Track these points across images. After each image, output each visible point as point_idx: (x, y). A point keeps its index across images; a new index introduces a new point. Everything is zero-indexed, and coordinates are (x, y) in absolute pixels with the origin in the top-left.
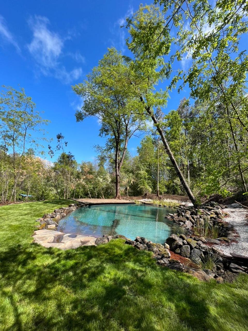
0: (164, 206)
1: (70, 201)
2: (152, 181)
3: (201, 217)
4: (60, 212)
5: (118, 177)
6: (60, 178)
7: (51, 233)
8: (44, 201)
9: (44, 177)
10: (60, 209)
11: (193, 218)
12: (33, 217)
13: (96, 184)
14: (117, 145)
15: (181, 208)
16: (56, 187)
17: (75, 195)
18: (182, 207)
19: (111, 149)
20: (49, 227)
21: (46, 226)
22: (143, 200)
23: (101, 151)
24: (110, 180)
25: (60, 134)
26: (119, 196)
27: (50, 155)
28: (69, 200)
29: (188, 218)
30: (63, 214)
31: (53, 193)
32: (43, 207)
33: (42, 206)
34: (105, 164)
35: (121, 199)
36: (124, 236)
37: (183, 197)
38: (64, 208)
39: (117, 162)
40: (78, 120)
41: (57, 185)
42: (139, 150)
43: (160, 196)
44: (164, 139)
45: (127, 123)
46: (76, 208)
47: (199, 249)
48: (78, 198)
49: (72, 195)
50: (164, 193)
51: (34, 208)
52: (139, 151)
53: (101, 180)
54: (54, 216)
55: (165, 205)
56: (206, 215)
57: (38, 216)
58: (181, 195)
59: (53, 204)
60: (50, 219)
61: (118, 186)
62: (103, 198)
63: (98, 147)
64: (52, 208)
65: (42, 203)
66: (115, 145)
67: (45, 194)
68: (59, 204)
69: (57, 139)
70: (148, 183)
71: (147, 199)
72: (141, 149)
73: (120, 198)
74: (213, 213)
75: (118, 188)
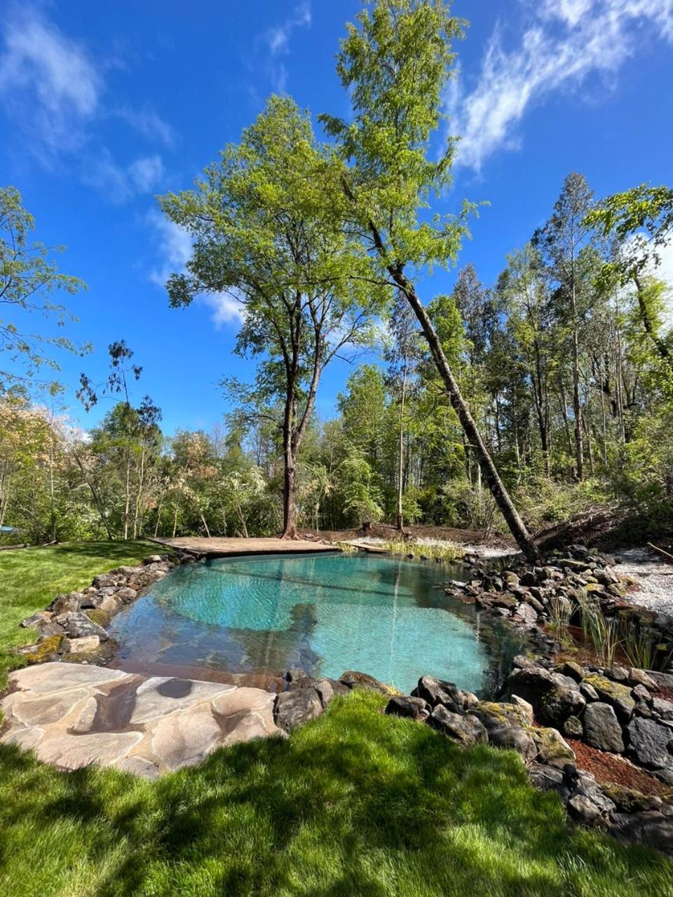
0: (423, 558)
1: (144, 545)
2: (381, 487)
3: (559, 592)
4: (116, 584)
5: (292, 475)
6: (110, 477)
7: (82, 676)
8: (58, 547)
9: (59, 467)
10: (115, 573)
11: (536, 594)
12: (10, 607)
13: (224, 496)
14: (290, 382)
15: (472, 563)
16: (97, 502)
17: (158, 526)
18: (473, 560)
19: (271, 392)
20: (73, 650)
21: (60, 646)
22: (359, 542)
23: (241, 396)
24: (261, 484)
25: (119, 342)
26: (292, 529)
27: (83, 400)
28: (142, 542)
29: (520, 597)
30: (128, 593)
31: (86, 521)
32: (52, 568)
33: (47, 565)
34: (244, 441)
35: (298, 537)
36: (369, 677)
37: (466, 531)
38: (128, 569)
39: (290, 430)
40: (174, 304)
41: (101, 497)
42: (343, 403)
43: (406, 528)
44: (443, 363)
45: (319, 321)
46: (166, 569)
47: (653, 718)
48: (169, 535)
49: (149, 528)
50: (416, 522)
51: (19, 569)
52: (342, 406)
53: (236, 483)
54: (94, 603)
55: (424, 554)
56: (573, 585)
57: (33, 604)
58: (458, 526)
59: (88, 555)
60: (80, 615)
61: (291, 499)
62: (245, 537)
63: (234, 386)
64: (85, 572)
65: (49, 551)
66: (285, 380)
67: (62, 525)
68: (108, 557)
69: (111, 357)
70: (371, 494)
71: (369, 537)
72: (348, 401)
73: (296, 535)
74: (592, 579)
75: (290, 507)
